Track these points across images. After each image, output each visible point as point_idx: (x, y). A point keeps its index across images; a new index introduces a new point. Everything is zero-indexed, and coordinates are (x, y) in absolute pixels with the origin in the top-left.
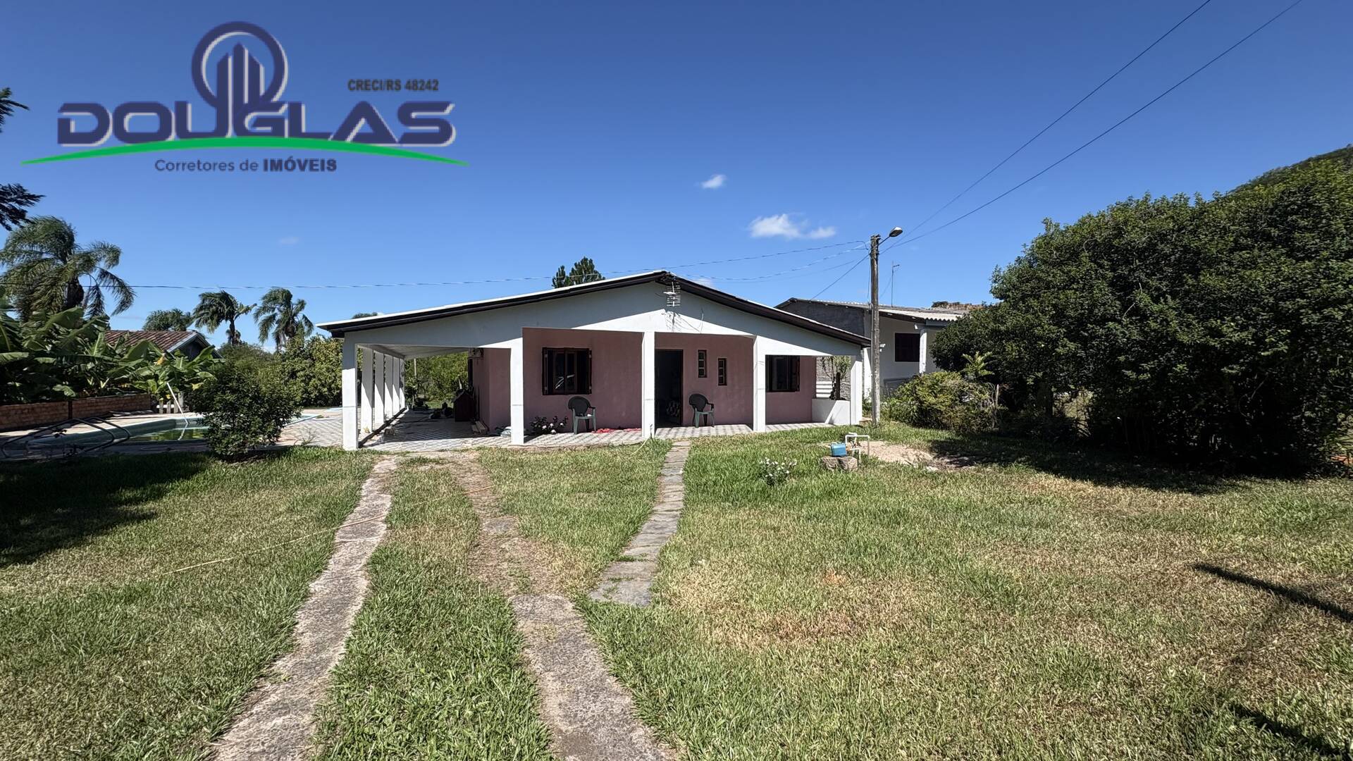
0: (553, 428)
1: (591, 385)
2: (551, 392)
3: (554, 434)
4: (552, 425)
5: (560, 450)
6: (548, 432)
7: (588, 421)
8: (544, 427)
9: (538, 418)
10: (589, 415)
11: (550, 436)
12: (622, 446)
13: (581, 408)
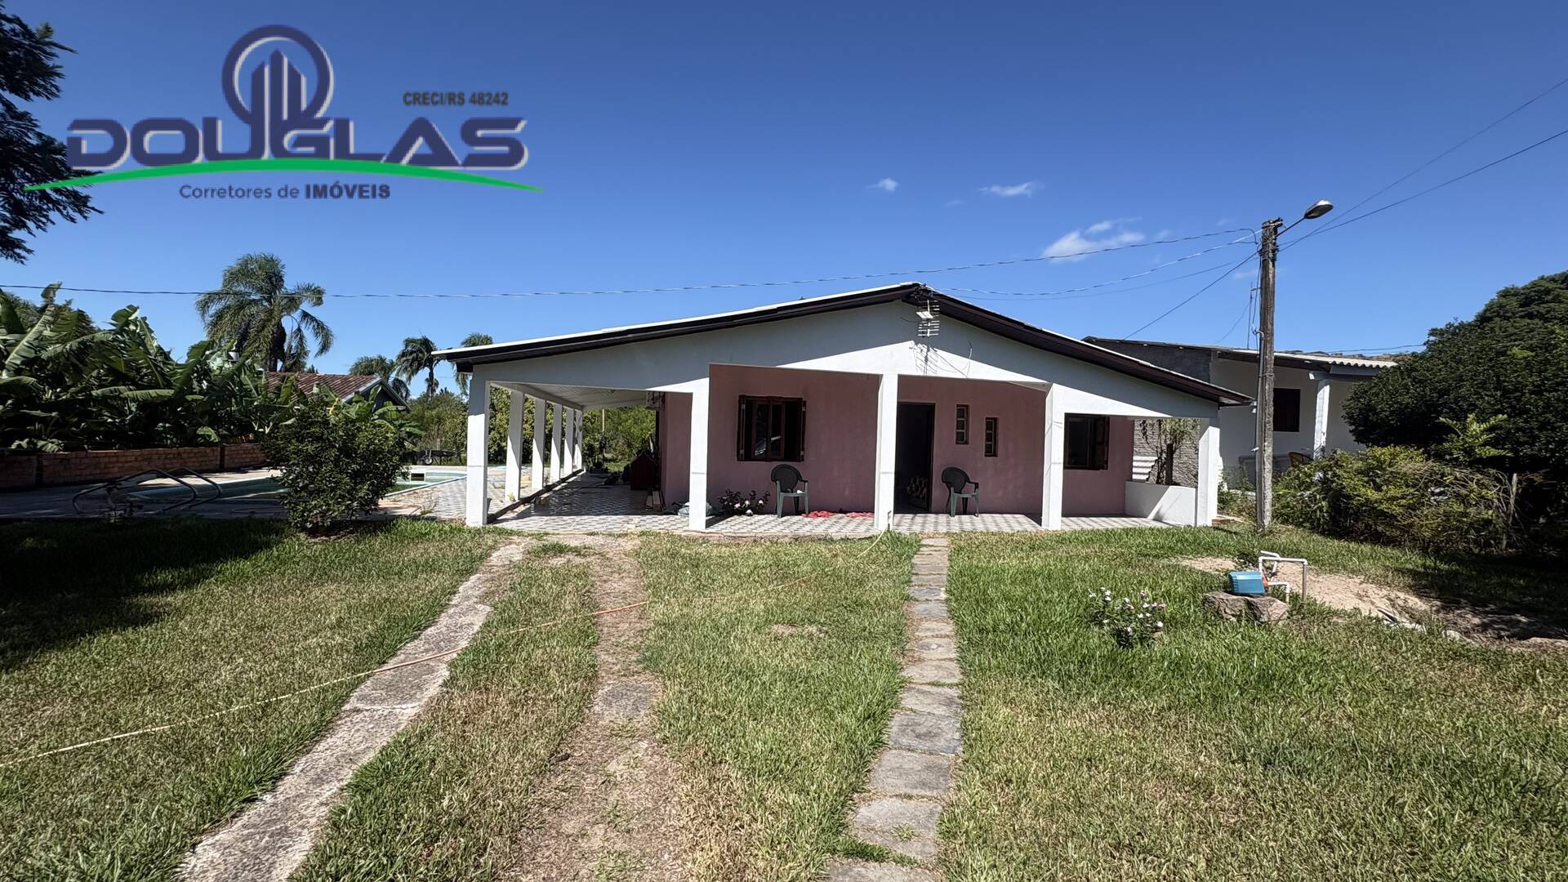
0: (749, 507)
1: (803, 450)
2: (748, 456)
3: (750, 515)
4: (747, 502)
5: (755, 541)
6: (741, 512)
7: (797, 499)
8: (737, 506)
9: (729, 493)
10: (799, 492)
11: (744, 518)
12: (846, 540)
13: (789, 480)
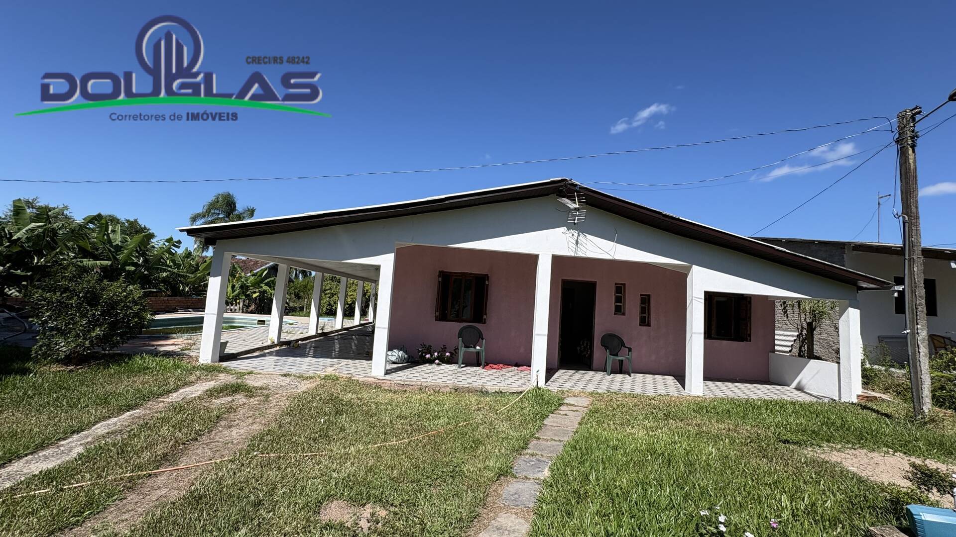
0: (438, 358)
1: (486, 314)
2: (442, 316)
3: (438, 364)
4: (436, 354)
5: (420, 389)
6: (431, 362)
7: (478, 353)
8: (428, 356)
9: (423, 345)
10: (478, 348)
11: (434, 366)
12: (500, 393)
13: (471, 338)
